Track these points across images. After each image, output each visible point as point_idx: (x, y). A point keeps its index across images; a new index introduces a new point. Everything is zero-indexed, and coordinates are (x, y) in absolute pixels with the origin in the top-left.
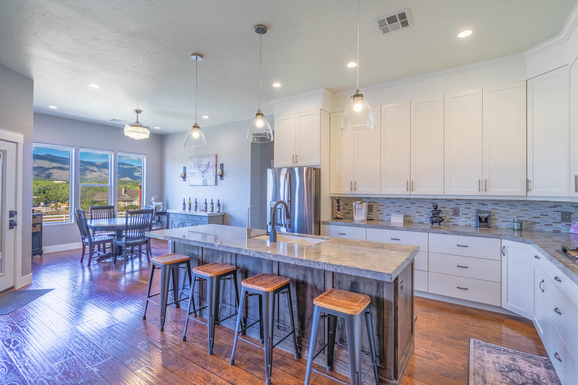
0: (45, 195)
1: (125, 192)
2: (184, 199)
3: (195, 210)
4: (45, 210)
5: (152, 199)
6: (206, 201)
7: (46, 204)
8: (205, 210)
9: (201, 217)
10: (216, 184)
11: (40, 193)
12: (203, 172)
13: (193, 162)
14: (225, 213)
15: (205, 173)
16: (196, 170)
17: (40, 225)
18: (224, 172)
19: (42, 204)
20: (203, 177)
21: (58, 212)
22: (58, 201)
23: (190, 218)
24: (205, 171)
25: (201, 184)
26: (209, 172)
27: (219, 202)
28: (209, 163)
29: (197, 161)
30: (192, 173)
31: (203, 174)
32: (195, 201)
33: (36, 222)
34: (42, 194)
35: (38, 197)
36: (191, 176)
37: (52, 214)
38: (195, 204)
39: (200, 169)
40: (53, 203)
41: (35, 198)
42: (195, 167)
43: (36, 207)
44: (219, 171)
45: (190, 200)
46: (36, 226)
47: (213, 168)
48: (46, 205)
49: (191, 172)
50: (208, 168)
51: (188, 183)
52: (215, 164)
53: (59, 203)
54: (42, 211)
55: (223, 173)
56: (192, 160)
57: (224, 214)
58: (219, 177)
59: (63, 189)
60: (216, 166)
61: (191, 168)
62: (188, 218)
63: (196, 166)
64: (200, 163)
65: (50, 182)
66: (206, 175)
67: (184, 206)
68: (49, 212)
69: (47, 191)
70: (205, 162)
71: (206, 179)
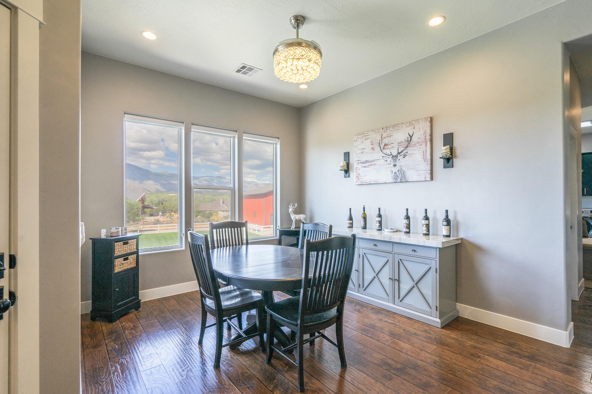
0: (163, 205)
1: (223, 203)
2: (350, 209)
3: (379, 230)
4: (163, 219)
5: (290, 210)
6: (407, 214)
7: (164, 213)
8: (408, 230)
9: (414, 248)
10: (432, 179)
11: (159, 204)
12: (395, 157)
13: (369, 141)
14: (462, 239)
15: (399, 157)
16: (378, 155)
17: (135, 255)
18: (458, 151)
19: (160, 213)
20: (395, 165)
21: (172, 220)
22: (172, 211)
23: (381, 247)
24: (399, 153)
25: (391, 180)
26: (411, 154)
27: (447, 216)
28: (411, 137)
29: (379, 138)
30: (367, 162)
31: (395, 161)
32: (378, 213)
33: (129, 251)
34: (161, 204)
35: (158, 207)
36: (365, 167)
37: (168, 223)
38: (379, 219)
39: (384, 151)
40: (168, 213)
41: (156, 208)
42: (373, 149)
43: (156, 216)
44: (442, 150)
45: (364, 211)
46: (129, 257)
47: (424, 145)
48: (163, 215)
49: (364, 159)
50: (407, 147)
51: (355, 180)
52: (428, 137)
53: (173, 213)
54: (160, 220)
55: (452, 154)
56: (366, 137)
57: (460, 242)
58: (439, 163)
59: (175, 200)
60: (431, 141)
61: (362, 152)
62: (376, 248)
63: (377, 148)
64: (386, 141)
65: (166, 194)
66: (402, 162)
67: (351, 222)
68: (166, 221)
69: (164, 202)
70: (401, 136)
71: (404, 169)
